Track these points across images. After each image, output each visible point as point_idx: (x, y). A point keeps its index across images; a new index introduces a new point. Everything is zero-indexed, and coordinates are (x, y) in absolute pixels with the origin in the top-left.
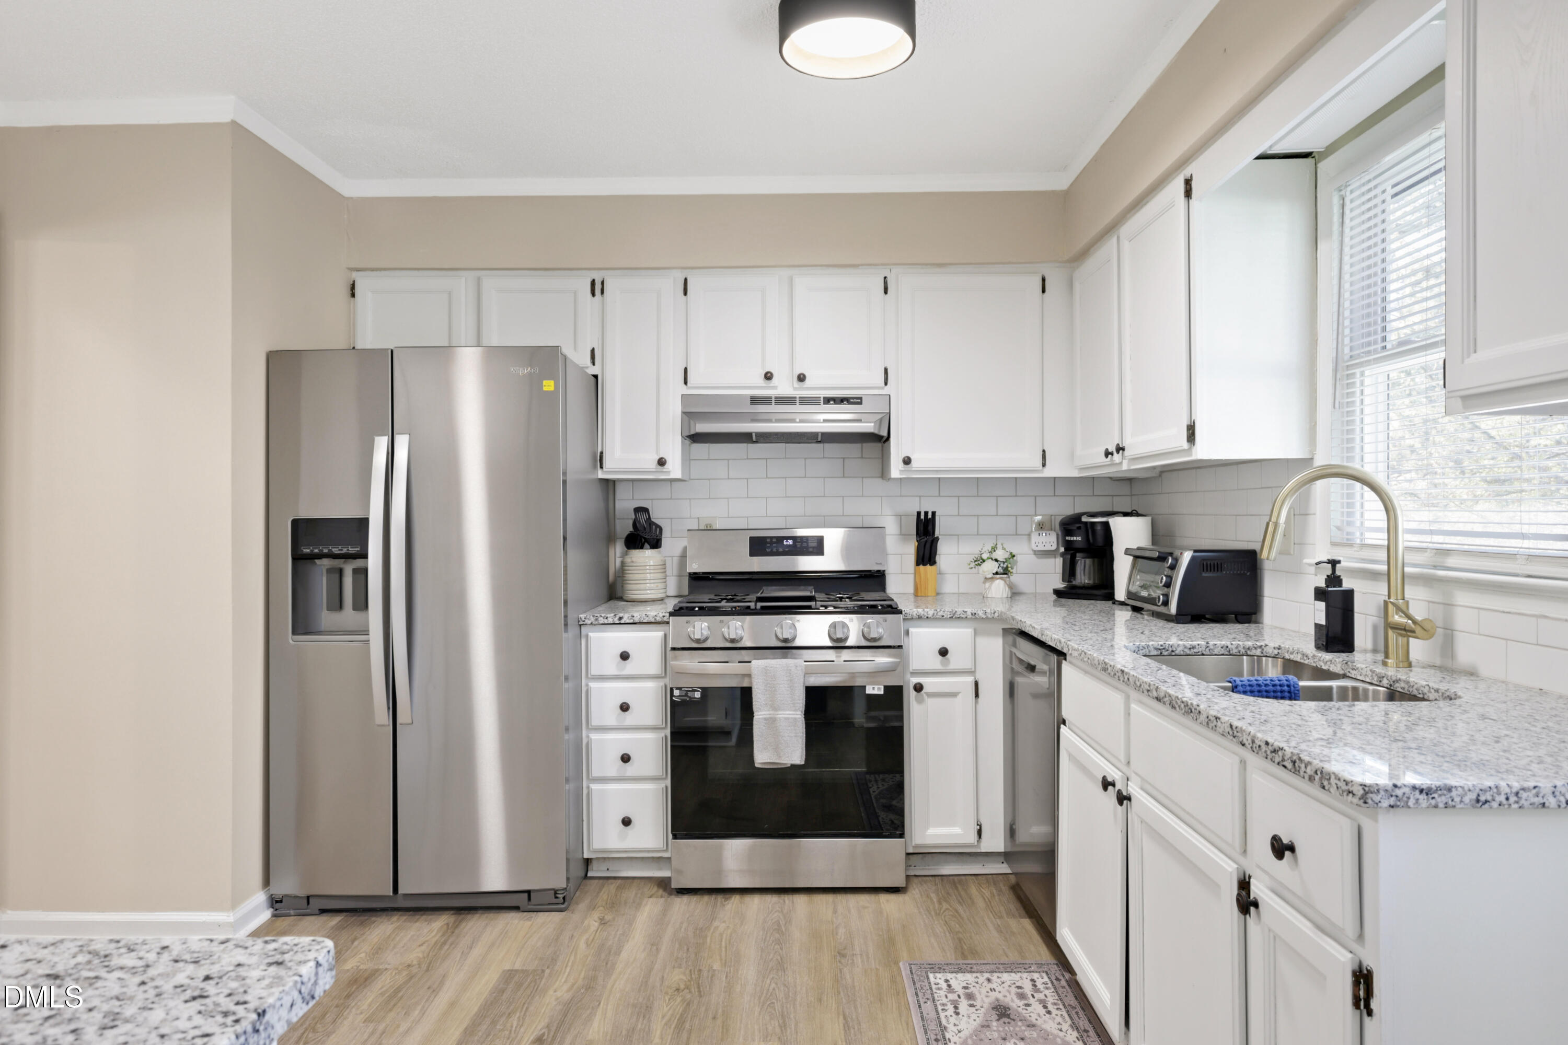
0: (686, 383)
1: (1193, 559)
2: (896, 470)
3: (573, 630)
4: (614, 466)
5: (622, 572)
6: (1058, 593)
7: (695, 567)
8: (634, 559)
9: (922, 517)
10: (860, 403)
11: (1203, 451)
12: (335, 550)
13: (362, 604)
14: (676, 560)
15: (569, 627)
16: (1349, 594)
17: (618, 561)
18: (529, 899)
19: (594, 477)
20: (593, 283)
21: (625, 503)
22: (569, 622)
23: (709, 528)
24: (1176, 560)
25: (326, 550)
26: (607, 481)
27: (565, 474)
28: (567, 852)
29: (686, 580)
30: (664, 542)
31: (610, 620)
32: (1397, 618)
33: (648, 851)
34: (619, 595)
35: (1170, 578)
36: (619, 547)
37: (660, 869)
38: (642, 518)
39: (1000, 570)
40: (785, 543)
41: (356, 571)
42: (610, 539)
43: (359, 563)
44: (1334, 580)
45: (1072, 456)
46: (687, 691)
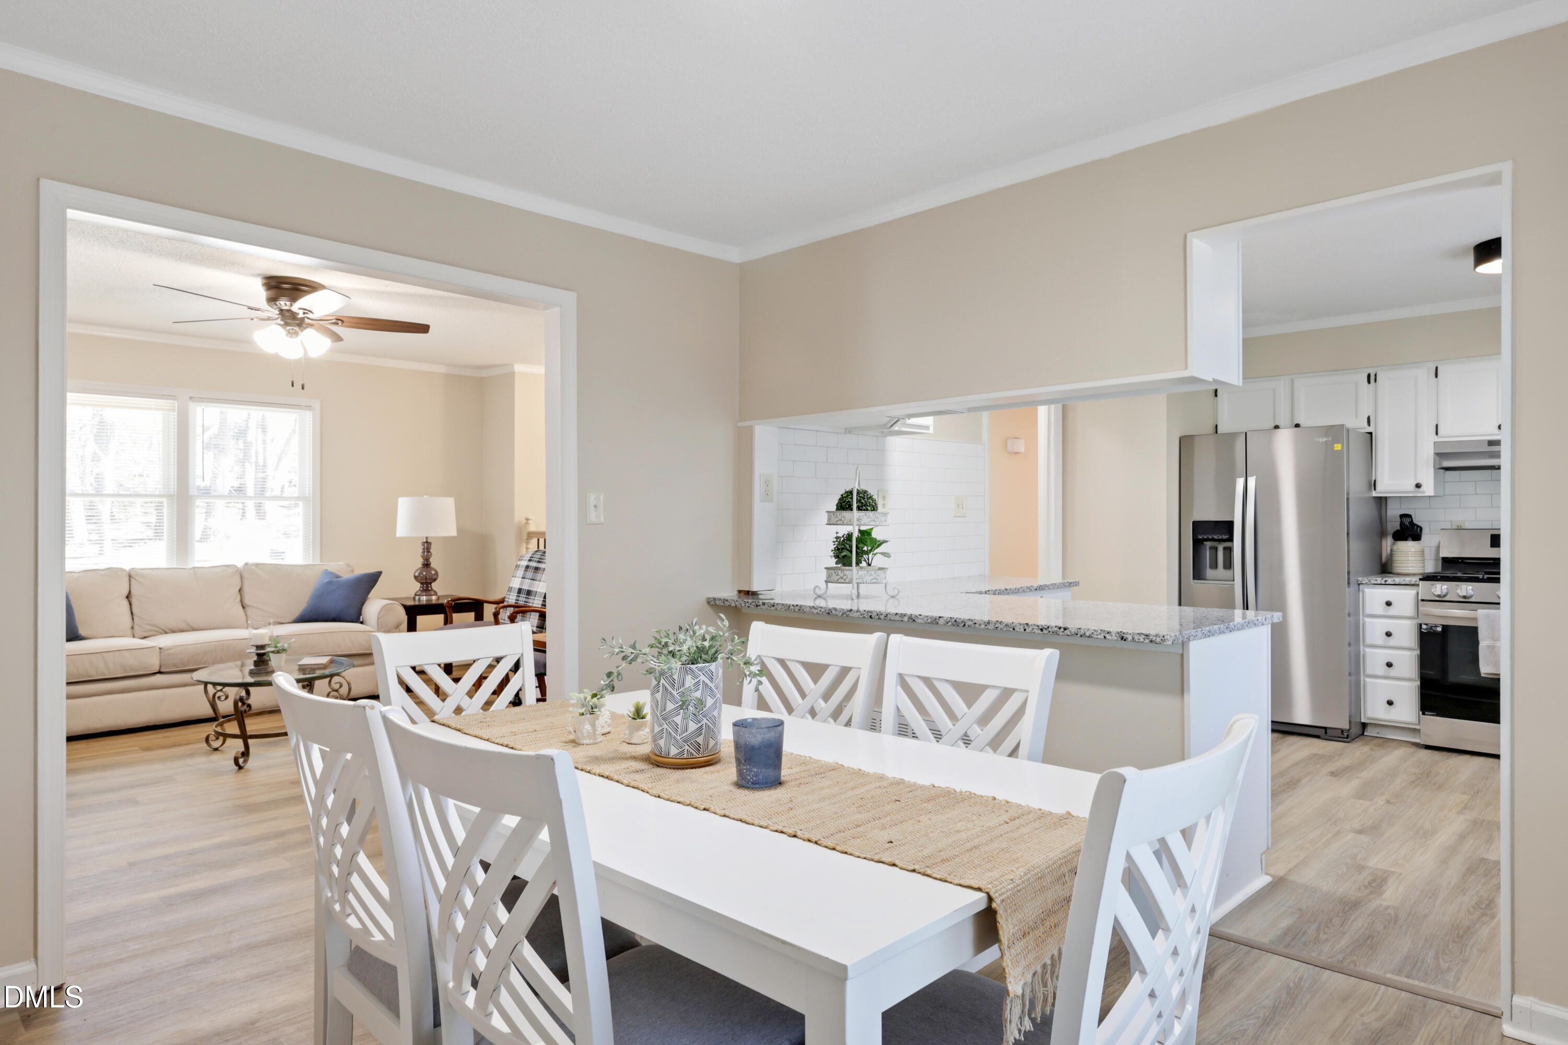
0: (1437, 434)
3: (1353, 587)
4: (1383, 489)
5: (1391, 556)
7: (1446, 553)
8: (1399, 547)
12: (1215, 537)
13: (1229, 565)
14: (1433, 549)
15: (1351, 585)
17: (1389, 549)
18: (1326, 733)
19: (1370, 495)
20: (1369, 376)
21: (1394, 512)
22: (1351, 581)
23: (1460, 528)
25: (1210, 537)
26: (1381, 498)
27: (1348, 494)
28: (1350, 717)
29: (1440, 562)
30: (1423, 537)
31: (1380, 583)
33: (1406, 723)
34: (1390, 571)
36: (1389, 540)
37: (1415, 738)
38: (1407, 521)
41: (1225, 549)
42: (1383, 534)
43: (1227, 544)
46: (1432, 626)
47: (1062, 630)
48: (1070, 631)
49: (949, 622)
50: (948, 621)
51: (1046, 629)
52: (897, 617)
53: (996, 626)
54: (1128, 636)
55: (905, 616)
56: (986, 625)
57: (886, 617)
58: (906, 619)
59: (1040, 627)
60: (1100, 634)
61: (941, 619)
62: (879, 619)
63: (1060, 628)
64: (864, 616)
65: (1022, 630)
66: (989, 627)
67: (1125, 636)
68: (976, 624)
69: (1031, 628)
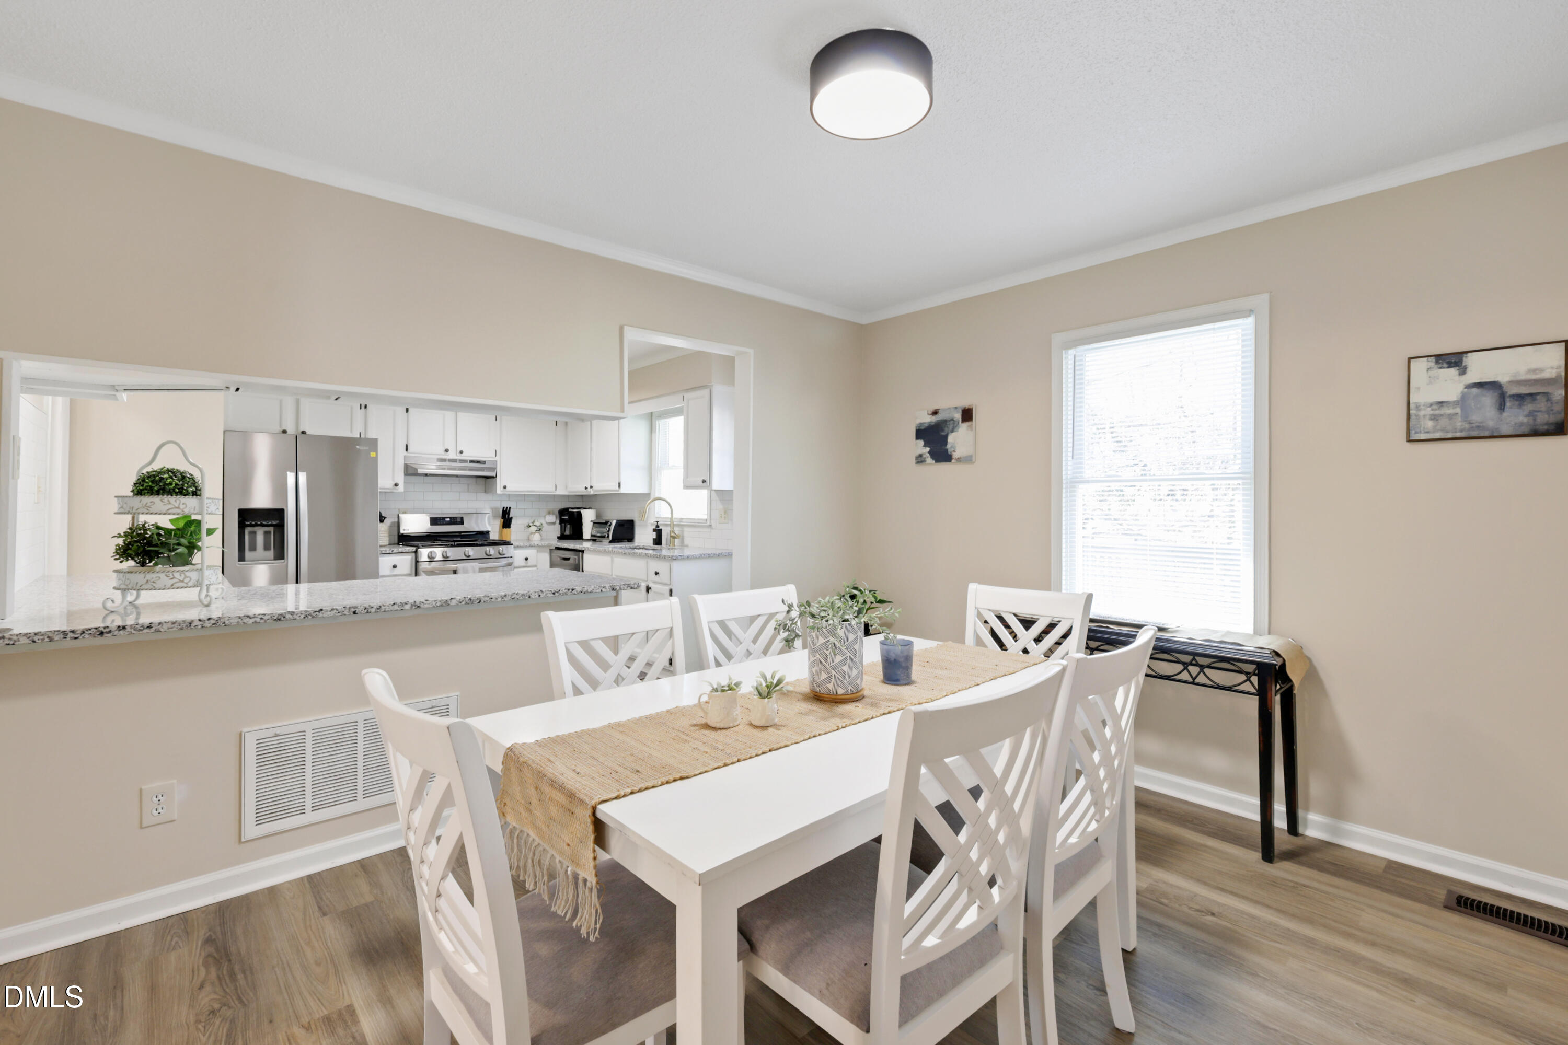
0: (406, 454)
1: (616, 523)
2: (499, 490)
6: (558, 538)
9: (505, 509)
10: (485, 463)
11: (623, 490)
12: (265, 523)
13: (267, 547)
16: (661, 530)
24: (611, 523)
25: (259, 523)
30: (386, 520)
31: (388, 552)
32: (672, 534)
35: (609, 529)
39: (538, 530)
40: (446, 519)
44: (657, 526)
45: (566, 487)
47: (570, 591)
48: (577, 591)
49: (463, 601)
50: (461, 601)
51: (557, 592)
52: (396, 607)
53: (513, 597)
54: (616, 587)
55: (406, 604)
56: (503, 598)
57: (378, 609)
58: (407, 607)
59: (553, 592)
60: (599, 589)
61: (453, 601)
62: (367, 612)
63: (569, 590)
64: (344, 613)
65: (537, 596)
66: (506, 599)
67: (615, 587)
68: (492, 598)
69: (544, 594)
